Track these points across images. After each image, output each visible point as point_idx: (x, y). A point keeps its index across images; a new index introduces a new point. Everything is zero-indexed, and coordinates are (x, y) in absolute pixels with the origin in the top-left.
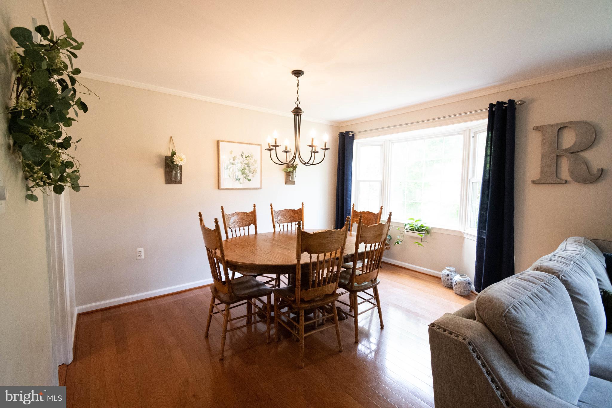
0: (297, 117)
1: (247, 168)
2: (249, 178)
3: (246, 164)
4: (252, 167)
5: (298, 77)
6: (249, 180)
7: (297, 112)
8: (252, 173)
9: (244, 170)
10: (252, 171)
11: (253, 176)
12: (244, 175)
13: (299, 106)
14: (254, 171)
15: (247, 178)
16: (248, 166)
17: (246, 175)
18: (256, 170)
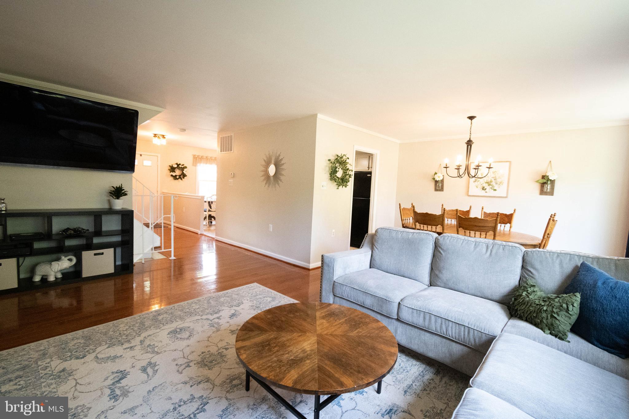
0: (469, 146)
1: (494, 181)
2: (495, 188)
3: (493, 178)
4: (499, 180)
5: (471, 120)
6: (495, 190)
7: (469, 143)
8: (498, 184)
9: (490, 182)
10: (499, 183)
11: (499, 187)
12: (490, 186)
13: (471, 139)
14: (500, 183)
15: (492, 188)
16: (494, 179)
17: (492, 186)
18: (503, 182)
